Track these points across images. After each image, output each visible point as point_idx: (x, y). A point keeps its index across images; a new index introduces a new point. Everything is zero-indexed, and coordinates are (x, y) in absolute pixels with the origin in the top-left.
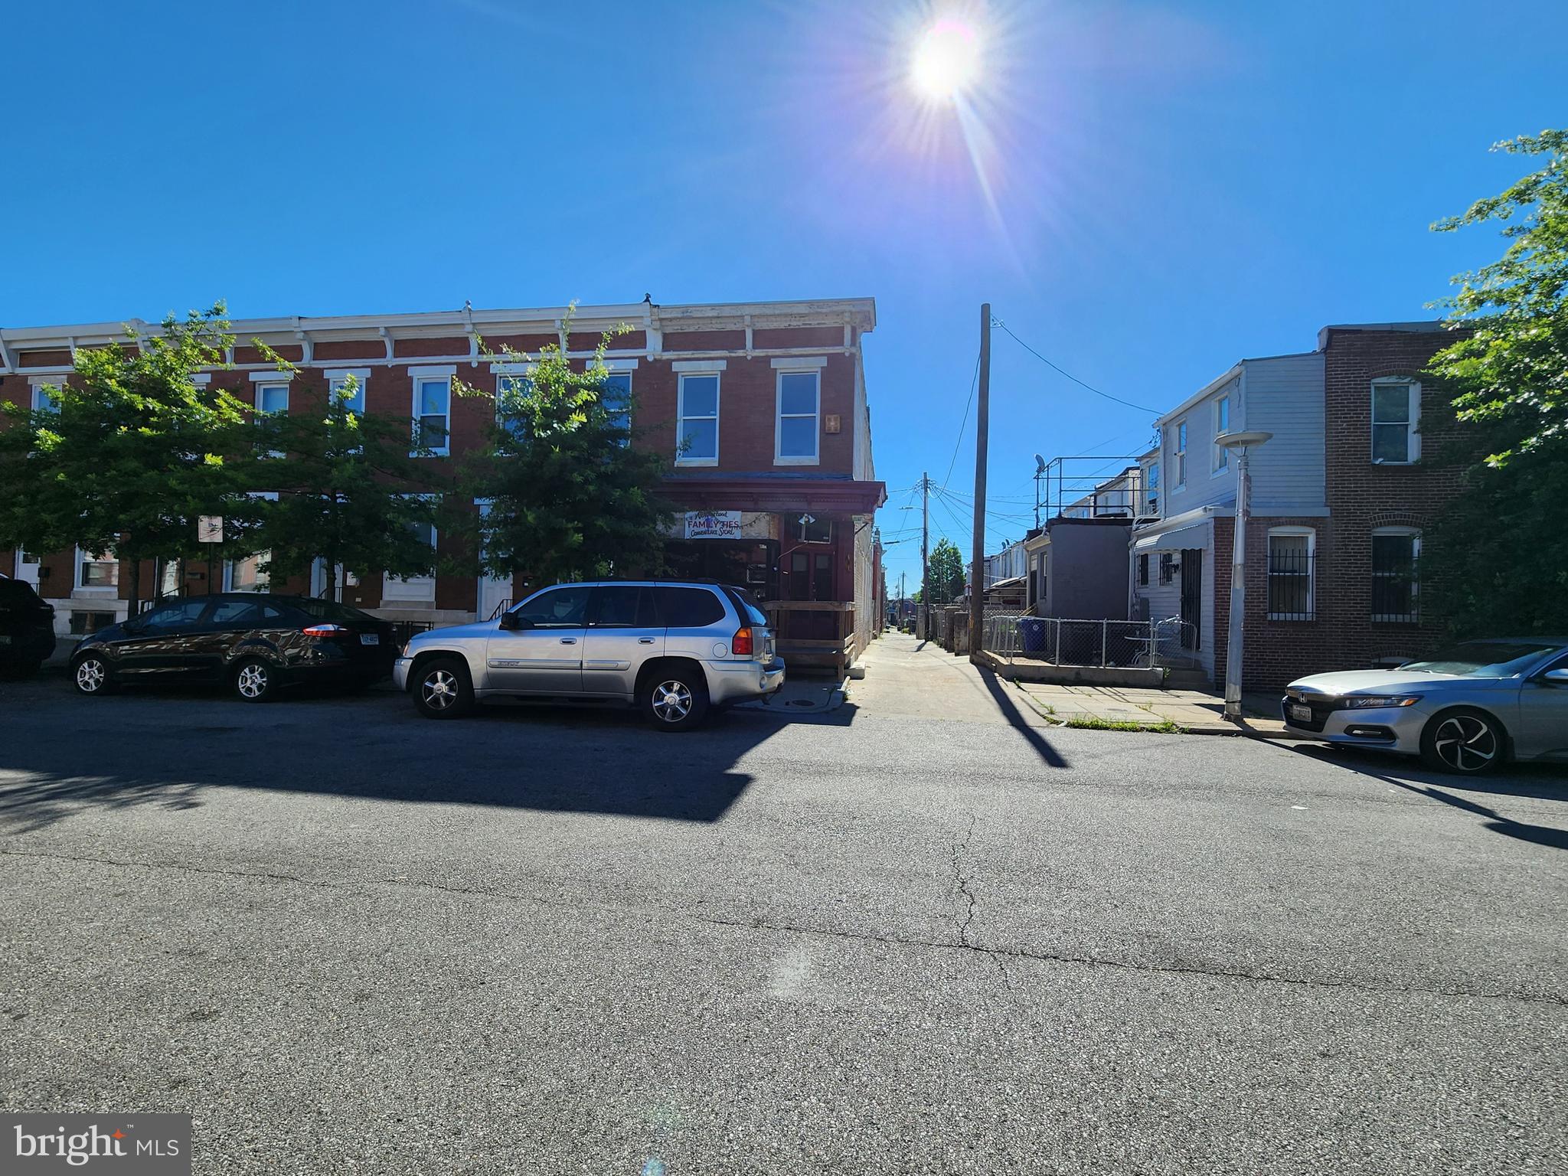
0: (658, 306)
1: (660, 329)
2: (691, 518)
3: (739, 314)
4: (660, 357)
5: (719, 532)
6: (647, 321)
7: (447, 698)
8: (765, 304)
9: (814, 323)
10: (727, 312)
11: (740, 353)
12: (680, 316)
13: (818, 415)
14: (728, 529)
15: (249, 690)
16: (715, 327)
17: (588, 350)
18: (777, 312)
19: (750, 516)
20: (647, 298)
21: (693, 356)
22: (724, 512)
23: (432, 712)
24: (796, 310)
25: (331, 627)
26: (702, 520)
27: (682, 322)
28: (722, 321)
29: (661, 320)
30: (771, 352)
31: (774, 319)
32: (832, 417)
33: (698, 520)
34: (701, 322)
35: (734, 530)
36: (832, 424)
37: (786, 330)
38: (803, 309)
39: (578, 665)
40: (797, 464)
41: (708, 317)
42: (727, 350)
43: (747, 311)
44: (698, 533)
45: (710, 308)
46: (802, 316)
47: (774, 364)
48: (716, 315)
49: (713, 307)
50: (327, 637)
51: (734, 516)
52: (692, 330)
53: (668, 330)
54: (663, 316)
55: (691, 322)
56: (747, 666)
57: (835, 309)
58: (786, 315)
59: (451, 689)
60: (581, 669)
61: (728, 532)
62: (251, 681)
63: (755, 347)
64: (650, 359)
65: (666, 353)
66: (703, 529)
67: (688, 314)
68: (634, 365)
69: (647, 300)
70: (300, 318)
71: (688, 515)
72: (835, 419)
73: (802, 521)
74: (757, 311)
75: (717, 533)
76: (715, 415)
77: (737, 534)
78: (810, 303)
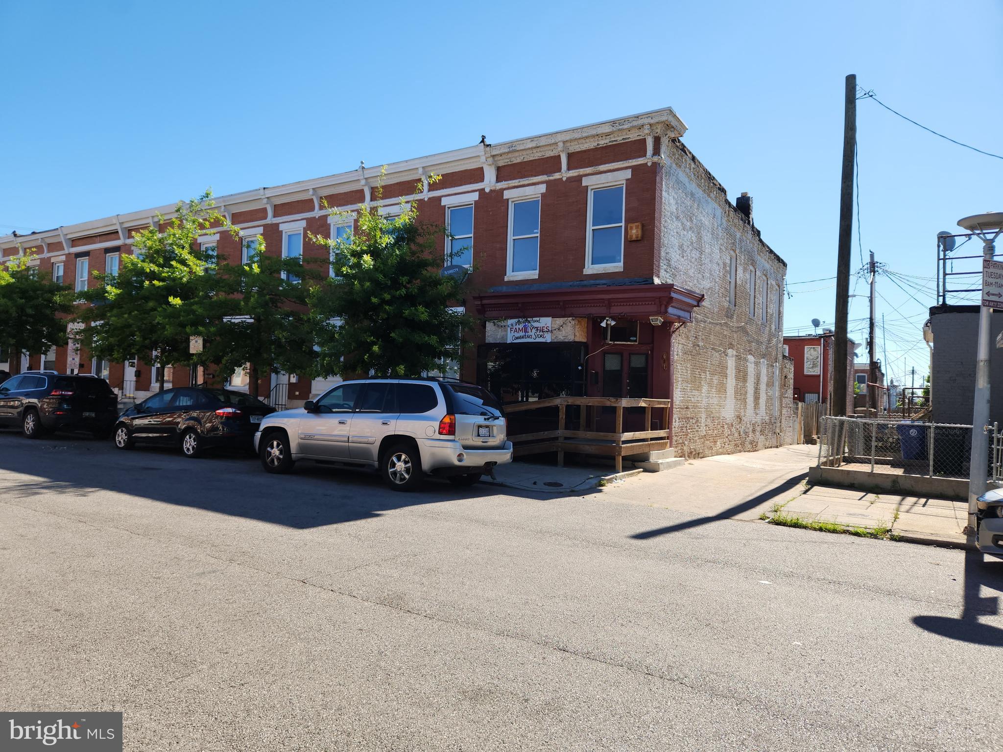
0: (490, 145)
1: (493, 164)
2: (512, 325)
3: (553, 141)
4: (494, 188)
5: (534, 336)
6: (483, 159)
7: (278, 458)
8: (573, 130)
9: (619, 139)
10: (543, 142)
11: (557, 176)
12: (507, 150)
13: (623, 224)
14: (541, 333)
15: (188, 449)
16: (537, 155)
17: (443, 188)
18: (585, 135)
19: (559, 321)
20: (483, 139)
21: (519, 184)
22: (538, 319)
23: (269, 469)
24: (600, 131)
26: (521, 326)
27: (510, 155)
28: (541, 150)
29: (493, 156)
30: (582, 171)
31: (584, 141)
32: (634, 225)
33: (517, 327)
34: (524, 153)
35: (546, 334)
36: (634, 231)
37: (596, 149)
38: (607, 129)
39: (347, 439)
40: (603, 272)
41: (529, 149)
42: (546, 175)
43: (560, 138)
44: (517, 338)
45: (529, 140)
46: (607, 135)
47: (585, 182)
48: (534, 145)
49: (532, 139)
50: (229, 417)
51: (546, 322)
52: (519, 160)
53: (501, 164)
54: (494, 153)
55: (517, 154)
56: (449, 444)
57: (635, 123)
58: (593, 136)
59: (281, 453)
60: (348, 442)
61: (541, 336)
62: (189, 443)
63: (569, 168)
64: (487, 190)
65: (499, 184)
66: (521, 334)
67: (513, 148)
68: (475, 196)
69: (483, 141)
70: (264, 188)
71: (510, 322)
72: (637, 227)
73: (603, 324)
74: (567, 137)
75: (533, 337)
76: (538, 233)
77: (548, 338)
78: (613, 123)
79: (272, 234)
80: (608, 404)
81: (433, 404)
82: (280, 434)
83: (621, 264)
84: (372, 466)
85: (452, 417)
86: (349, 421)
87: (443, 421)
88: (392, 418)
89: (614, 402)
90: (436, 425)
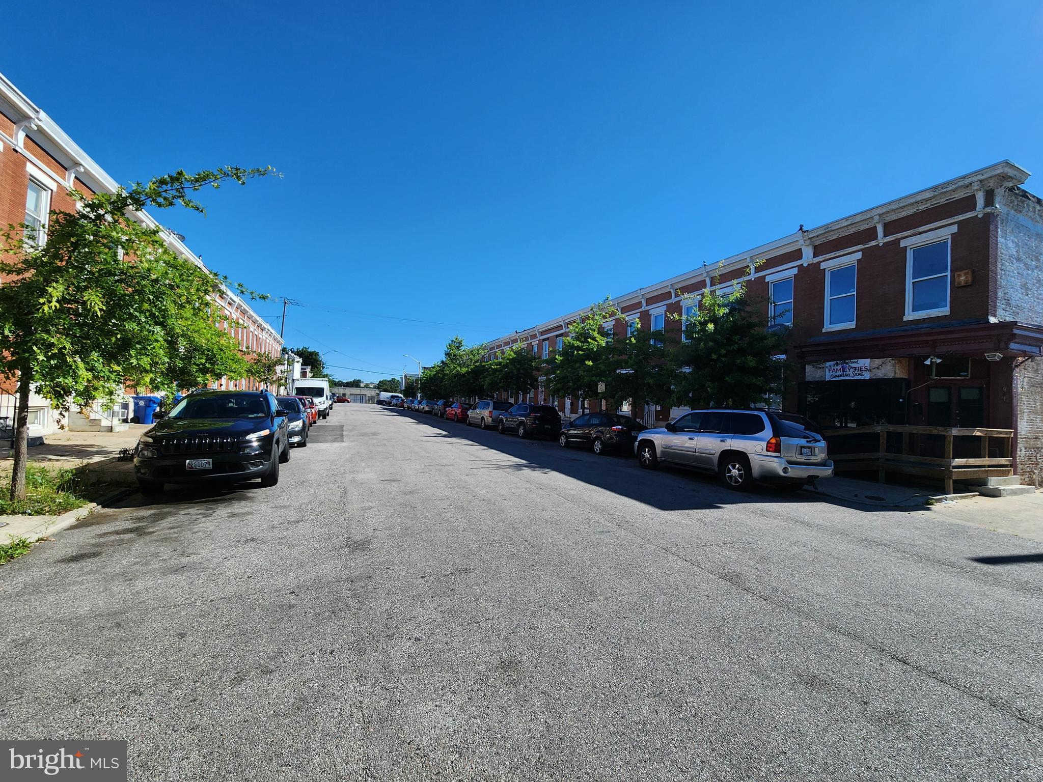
0: (807, 231)
1: (810, 244)
2: (830, 366)
3: (869, 216)
4: (811, 262)
5: (852, 374)
6: (801, 242)
7: (649, 459)
8: (889, 203)
9: (943, 201)
10: (858, 219)
11: (873, 243)
12: (823, 232)
13: (949, 273)
14: (859, 372)
15: (597, 450)
16: (852, 230)
17: (767, 269)
18: (901, 205)
19: (878, 362)
20: (801, 227)
21: (835, 255)
22: (856, 360)
23: (643, 465)
24: (919, 198)
25: (620, 427)
26: (839, 367)
27: (826, 235)
28: (857, 225)
29: (810, 238)
30: (899, 235)
31: (902, 210)
32: (962, 273)
33: (836, 367)
34: (840, 231)
35: (864, 373)
36: (963, 278)
37: (915, 214)
38: (927, 195)
39: (694, 450)
40: (926, 317)
41: (844, 227)
42: (861, 244)
43: (875, 212)
44: (836, 376)
45: (845, 220)
46: (927, 200)
47: (903, 243)
48: (849, 223)
49: (847, 219)
50: (620, 431)
51: (865, 363)
52: (834, 237)
53: (817, 243)
54: (810, 236)
55: (833, 233)
56: (775, 460)
57: (961, 184)
58: (912, 204)
59: (650, 457)
60: (696, 452)
61: (859, 374)
62: (598, 446)
63: (885, 235)
64: (805, 265)
65: (816, 258)
66: (839, 373)
67: (829, 229)
68: (795, 271)
69: (801, 229)
70: (640, 289)
71: (828, 364)
72: (965, 274)
73: (928, 362)
74: (880, 211)
75: (851, 376)
76: (854, 291)
77: (867, 376)
78: (935, 188)
79: (645, 317)
80: (935, 432)
81: (762, 428)
82: (650, 444)
83: (948, 308)
84: (714, 470)
85: (778, 439)
86: (696, 438)
87: (770, 441)
88: (729, 437)
89: (942, 431)
90: (764, 444)
